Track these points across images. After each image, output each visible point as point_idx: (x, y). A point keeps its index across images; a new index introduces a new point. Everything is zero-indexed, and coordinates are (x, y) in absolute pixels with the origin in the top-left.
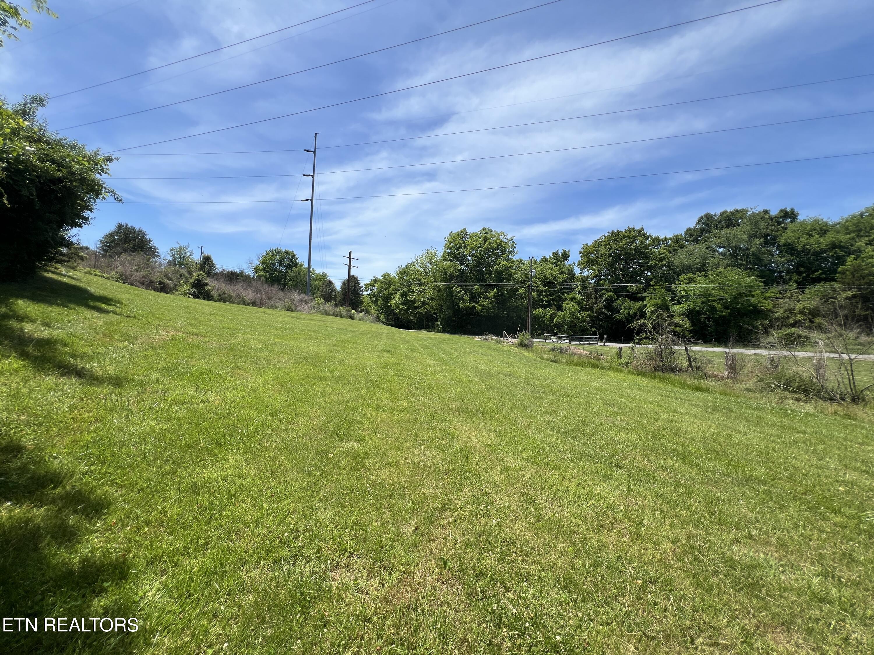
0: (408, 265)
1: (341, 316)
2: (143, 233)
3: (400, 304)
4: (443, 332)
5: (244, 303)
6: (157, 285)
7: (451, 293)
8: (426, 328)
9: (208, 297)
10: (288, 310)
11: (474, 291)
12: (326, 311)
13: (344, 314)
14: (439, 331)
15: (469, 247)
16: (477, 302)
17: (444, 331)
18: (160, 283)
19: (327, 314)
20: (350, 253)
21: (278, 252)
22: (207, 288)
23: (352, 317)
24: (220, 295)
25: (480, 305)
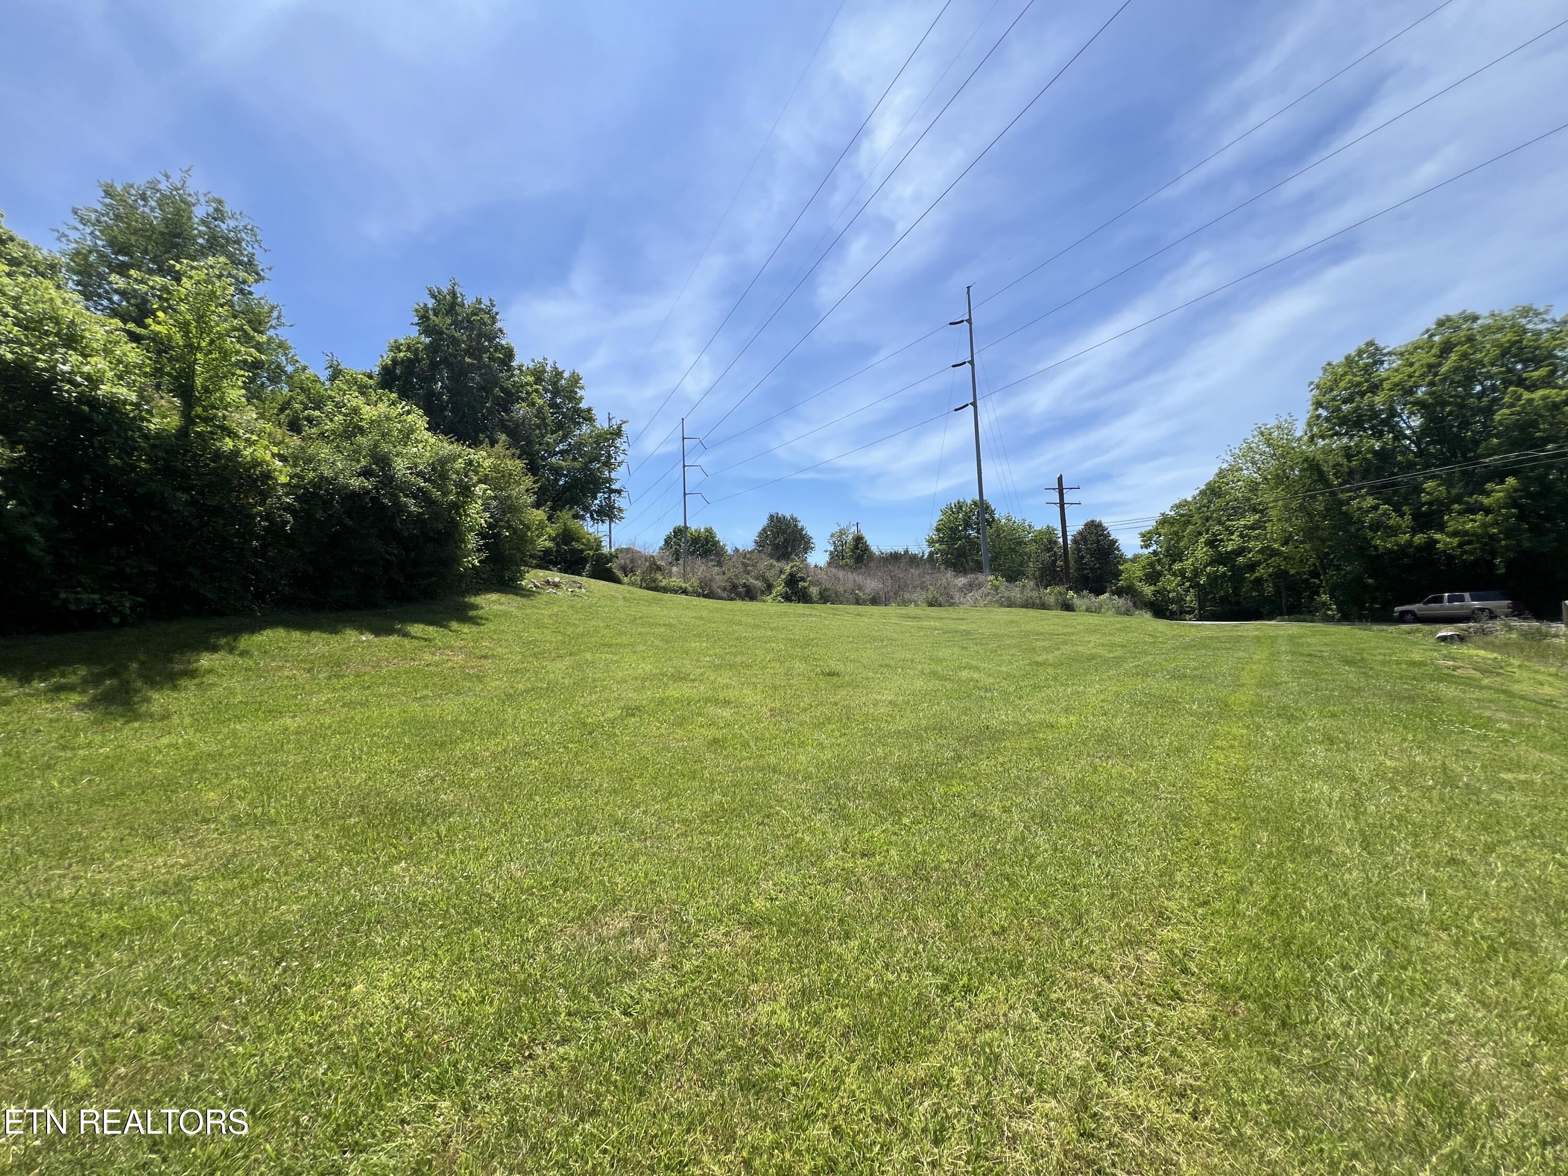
0: (1221, 474)
1: (1044, 606)
2: (795, 520)
3: (1211, 563)
4: (1339, 621)
5: (858, 602)
6: (741, 589)
7: (1347, 516)
8: (1289, 614)
9: (804, 598)
10: (931, 604)
11: (1424, 498)
12: (1009, 599)
13: (1052, 600)
14: (1328, 620)
15: (1386, 385)
16: (1441, 528)
17: (1346, 617)
18: (745, 585)
19: (1011, 604)
20: (1060, 479)
21: (960, 507)
22: (801, 584)
23: (1068, 607)
24: (821, 593)
25: (1454, 534)
